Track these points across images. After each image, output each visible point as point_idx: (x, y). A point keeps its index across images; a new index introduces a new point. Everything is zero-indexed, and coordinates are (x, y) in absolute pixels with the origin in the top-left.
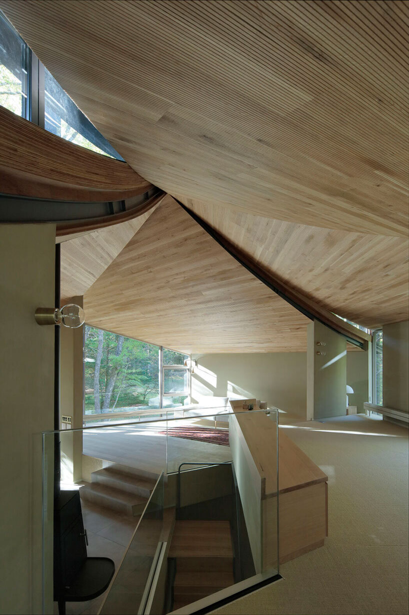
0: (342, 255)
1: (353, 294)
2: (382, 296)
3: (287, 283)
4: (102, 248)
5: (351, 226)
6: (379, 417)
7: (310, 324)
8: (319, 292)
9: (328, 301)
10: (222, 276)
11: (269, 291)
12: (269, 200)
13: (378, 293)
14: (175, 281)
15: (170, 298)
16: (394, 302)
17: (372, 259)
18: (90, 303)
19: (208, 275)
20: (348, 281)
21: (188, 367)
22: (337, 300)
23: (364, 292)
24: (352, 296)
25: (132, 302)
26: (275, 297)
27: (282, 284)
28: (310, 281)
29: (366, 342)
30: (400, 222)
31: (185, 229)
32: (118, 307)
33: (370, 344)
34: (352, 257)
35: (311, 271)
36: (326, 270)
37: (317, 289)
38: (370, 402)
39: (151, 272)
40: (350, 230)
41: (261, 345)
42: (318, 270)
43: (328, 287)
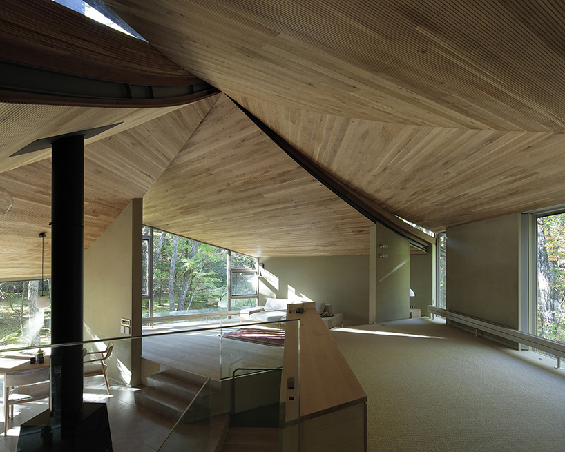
0: (399, 152)
1: (414, 194)
2: (444, 197)
3: (347, 184)
4: (157, 149)
5: (405, 117)
6: (443, 321)
7: (373, 227)
8: (379, 194)
9: (390, 202)
10: (281, 178)
11: (330, 193)
12: (310, 84)
13: (440, 193)
14: (235, 183)
15: (232, 201)
16: (457, 202)
17: (431, 155)
18: (155, 206)
19: (268, 177)
20: (407, 180)
21: (257, 270)
22: (399, 202)
23: (424, 192)
24: (413, 197)
25: (197, 205)
26: (335, 199)
27: (342, 185)
28: (370, 182)
29: (430, 245)
30: (456, 107)
31: (242, 130)
32: (182, 210)
33: (434, 246)
34: (410, 154)
35: (369, 171)
36: (385, 169)
37: (378, 191)
38: (434, 305)
39: (211, 174)
40: (405, 122)
41: (326, 248)
42: (376, 170)
43: (389, 188)
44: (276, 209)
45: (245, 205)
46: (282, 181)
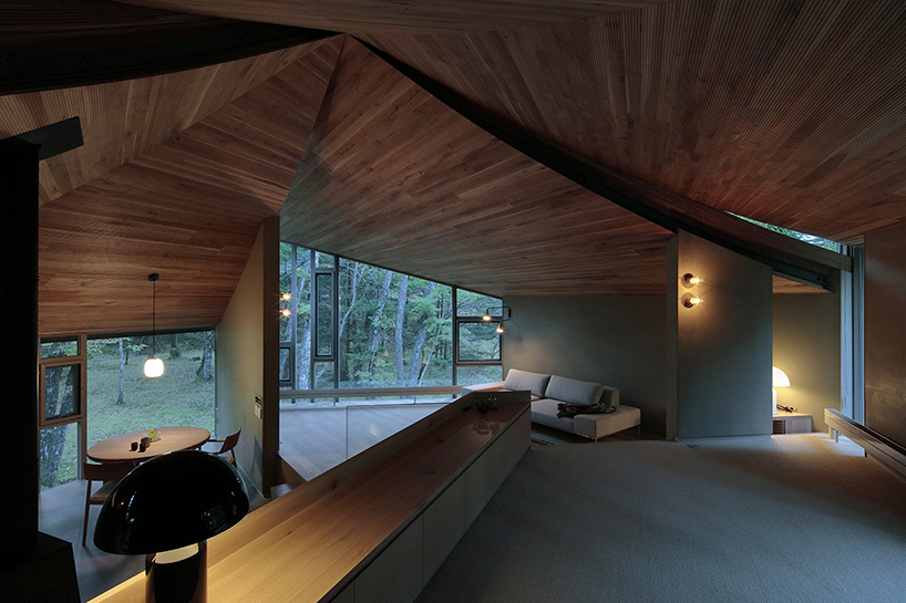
7: (672, 240)
10: (474, 164)
11: (561, 181)
14: (409, 179)
15: (416, 209)
19: (453, 164)
25: (374, 220)
26: (580, 192)
38: (847, 409)
39: (372, 170)
41: (603, 282)
44: (486, 218)
45: (437, 214)
46: (477, 169)
